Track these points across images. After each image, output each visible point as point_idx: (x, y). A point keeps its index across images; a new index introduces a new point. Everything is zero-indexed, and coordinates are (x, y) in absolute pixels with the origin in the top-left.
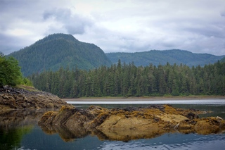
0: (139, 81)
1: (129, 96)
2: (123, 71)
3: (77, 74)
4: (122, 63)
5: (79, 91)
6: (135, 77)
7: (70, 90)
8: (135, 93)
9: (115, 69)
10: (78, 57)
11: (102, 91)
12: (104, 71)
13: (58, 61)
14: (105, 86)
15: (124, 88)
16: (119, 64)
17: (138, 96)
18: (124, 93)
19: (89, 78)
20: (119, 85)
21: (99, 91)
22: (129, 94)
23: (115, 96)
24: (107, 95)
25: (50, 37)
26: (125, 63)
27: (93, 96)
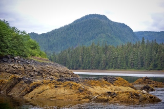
0: (160, 56)
1: (151, 69)
2: (147, 47)
3: (106, 49)
4: (145, 40)
5: (107, 64)
6: (156, 53)
7: (99, 62)
8: (157, 67)
9: (139, 46)
10: (110, 35)
11: (127, 65)
12: (130, 47)
13: (93, 38)
14: (130, 60)
15: (147, 62)
16: (143, 41)
17: (159, 70)
18: (146, 67)
19: (116, 52)
20: (142, 60)
21: (125, 64)
22: (151, 68)
23: (139, 69)
24: (131, 68)
25: (87, 17)
26: (148, 41)
27: (119, 68)
